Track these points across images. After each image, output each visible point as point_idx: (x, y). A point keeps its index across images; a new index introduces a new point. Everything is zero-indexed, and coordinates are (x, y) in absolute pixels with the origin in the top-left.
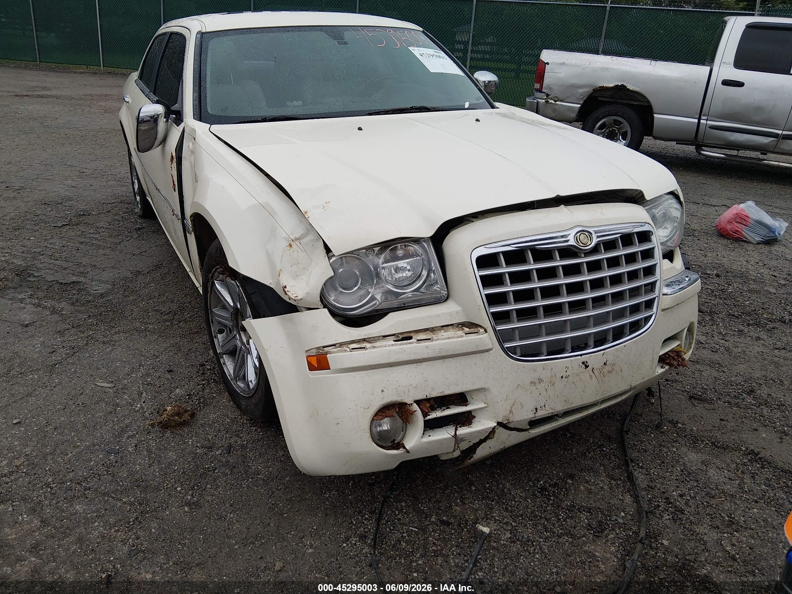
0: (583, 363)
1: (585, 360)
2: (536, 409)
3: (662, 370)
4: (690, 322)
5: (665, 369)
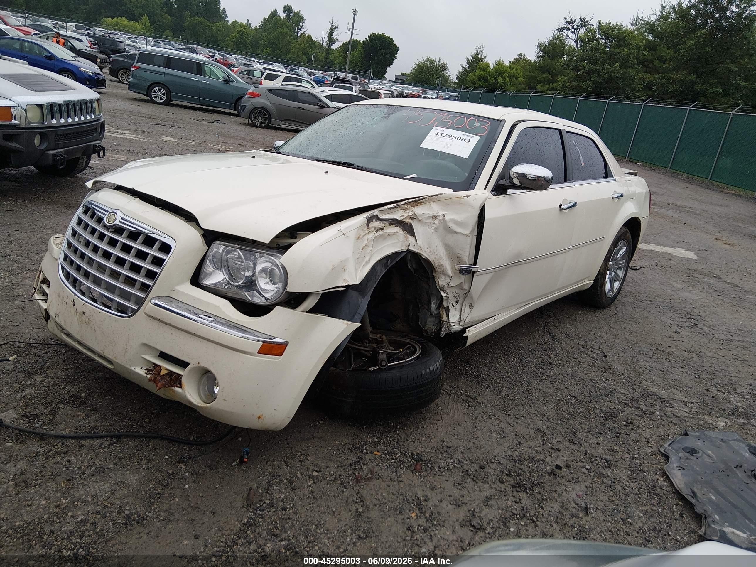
0: (73, 301)
1: (75, 300)
3: (142, 372)
4: (199, 363)
5: (146, 375)
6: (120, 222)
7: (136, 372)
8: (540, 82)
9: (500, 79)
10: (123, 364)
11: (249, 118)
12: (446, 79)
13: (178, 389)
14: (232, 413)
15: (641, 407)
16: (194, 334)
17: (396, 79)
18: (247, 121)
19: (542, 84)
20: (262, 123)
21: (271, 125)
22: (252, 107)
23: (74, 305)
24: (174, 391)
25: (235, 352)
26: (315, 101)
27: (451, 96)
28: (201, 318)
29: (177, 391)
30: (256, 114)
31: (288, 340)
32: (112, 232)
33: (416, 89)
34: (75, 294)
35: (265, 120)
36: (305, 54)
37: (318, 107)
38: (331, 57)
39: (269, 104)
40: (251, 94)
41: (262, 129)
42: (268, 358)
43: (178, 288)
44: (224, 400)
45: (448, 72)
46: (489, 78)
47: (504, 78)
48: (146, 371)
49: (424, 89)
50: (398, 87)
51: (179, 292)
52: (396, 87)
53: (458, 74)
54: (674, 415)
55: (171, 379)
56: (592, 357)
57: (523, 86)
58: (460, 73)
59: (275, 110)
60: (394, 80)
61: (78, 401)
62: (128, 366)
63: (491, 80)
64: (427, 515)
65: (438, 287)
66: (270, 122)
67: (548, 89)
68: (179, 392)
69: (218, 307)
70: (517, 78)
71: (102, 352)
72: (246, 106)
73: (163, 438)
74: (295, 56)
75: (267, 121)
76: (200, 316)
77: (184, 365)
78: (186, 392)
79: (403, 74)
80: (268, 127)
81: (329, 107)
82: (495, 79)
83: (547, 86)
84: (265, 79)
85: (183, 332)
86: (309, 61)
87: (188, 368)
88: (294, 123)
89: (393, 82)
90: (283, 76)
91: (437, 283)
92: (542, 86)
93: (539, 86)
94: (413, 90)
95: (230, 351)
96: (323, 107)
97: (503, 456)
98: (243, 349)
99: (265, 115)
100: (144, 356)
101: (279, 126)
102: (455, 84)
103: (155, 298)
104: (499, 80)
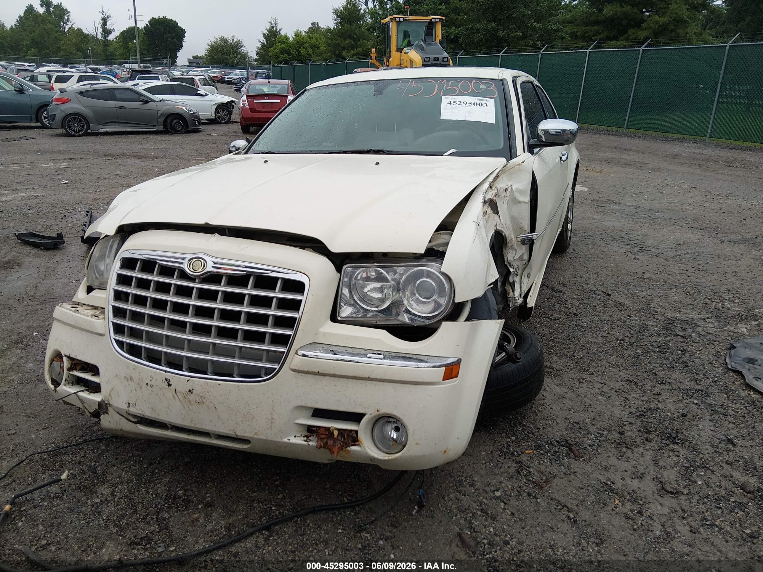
0: (166, 380)
1: (168, 378)
2: (129, 404)
3: (300, 441)
4: (378, 411)
5: (306, 443)
6: (214, 267)
7: (291, 443)
8: (344, 49)
9: (302, 50)
10: (269, 439)
11: (62, 127)
12: (245, 57)
13: (353, 448)
14: (424, 456)
15: (678, 333)
16: (369, 379)
17: (189, 63)
18: (59, 131)
19: (346, 51)
20: (80, 131)
21: (89, 131)
22: (63, 115)
23: (170, 385)
24: (349, 451)
25: (419, 386)
26: (136, 96)
27: (257, 73)
28: (370, 358)
29: (354, 451)
30: (69, 121)
31: (460, 357)
32: (200, 282)
33: (218, 70)
34: (166, 371)
35: (83, 126)
36: (78, 50)
37: (141, 103)
38: (111, 49)
39: (83, 108)
40: (57, 100)
41: (82, 138)
42: (449, 383)
43: (322, 330)
44: (417, 444)
45: (244, 49)
46: (291, 50)
47: (306, 49)
48: (305, 438)
49: (227, 70)
50: (197, 71)
51: (325, 334)
52: (194, 71)
53: (257, 50)
54: (707, 333)
55: (344, 439)
56: (600, 299)
57: (329, 54)
58: (258, 48)
59: (92, 114)
60: (188, 64)
61: (179, 501)
62: (279, 440)
63: (295, 53)
64: (628, 497)
65: (506, 263)
66: (89, 128)
67: (354, 55)
68: (357, 451)
69: (379, 339)
70: (319, 48)
71: (231, 432)
72: (55, 115)
73: (315, 511)
74: (68, 54)
75: (85, 128)
76: (369, 355)
77: (357, 417)
78: (366, 448)
79: (194, 57)
80: (87, 134)
81: (153, 101)
82: (298, 51)
83: (352, 52)
84: (56, 82)
85: (349, 380)
86: (86, 56)
87: (364, 420)
88: (117, 124)
89: (188, 66)
90: (77, 75)
91: (506, 259)
92: (347, 53)
93: (344, 53)
94: (214, 72)
95: (414, 386)
96: (146, 102)
97: (627, 416)
98: (426, 380)
99: (81, 121)
100: (298, 421)
101: (100, 131)
102: (256, 60)
103: (301, 348)
104: (302, 52)
